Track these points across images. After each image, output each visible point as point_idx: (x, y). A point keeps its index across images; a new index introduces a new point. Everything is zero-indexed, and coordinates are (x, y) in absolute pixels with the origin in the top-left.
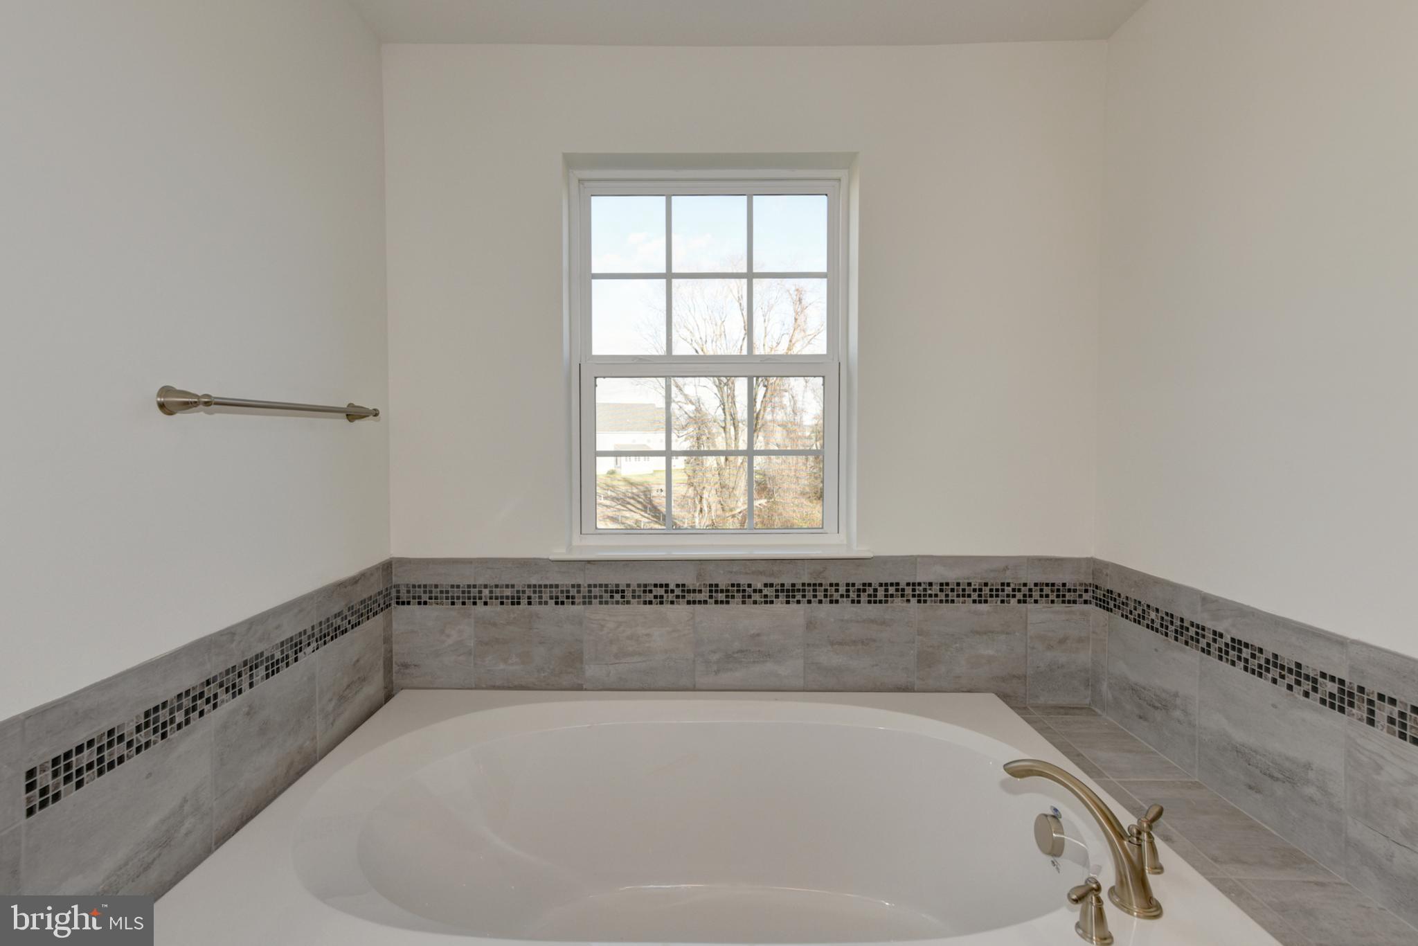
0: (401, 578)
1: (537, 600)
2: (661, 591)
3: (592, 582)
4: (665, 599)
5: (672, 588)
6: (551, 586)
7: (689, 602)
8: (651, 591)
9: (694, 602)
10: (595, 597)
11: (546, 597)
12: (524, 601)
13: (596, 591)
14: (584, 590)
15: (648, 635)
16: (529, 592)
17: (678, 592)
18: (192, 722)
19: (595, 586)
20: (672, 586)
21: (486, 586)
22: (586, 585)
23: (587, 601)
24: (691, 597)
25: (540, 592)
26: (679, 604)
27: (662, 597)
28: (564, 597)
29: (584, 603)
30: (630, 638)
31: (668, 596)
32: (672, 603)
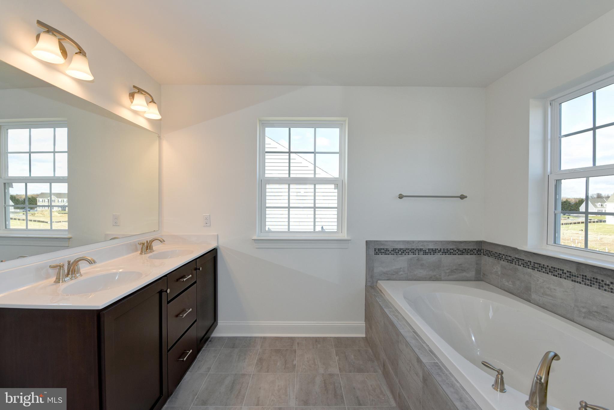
0: (485, 247)
1: (518, 264)
2: (561, 272)
3: (535, 262)
4: (562, 276)
5: (565, 272)
6: (522, 260)
7: (572, 281)
8: (556, 271)
9: (575, 281)
10: (536, 268)
11: (520, 263)
12: (514, 263)
13: (536, 265)
14: (532, 264)
15: (555, 289)
16: (515, 260)
17: (568, 274)
18: (403, 255)
19: (536, 263)
20: (565, 271)
21: (504, 255)
22: (533, 262)
23: (533, 268)
24: (574, 278)
25: (519, 261)
26: (568, 280)
27: (561, 275)
28: (526, 264)
29: (532, 269)
30: (548, 288)
31: (563, 275)
32: (565, 278)
